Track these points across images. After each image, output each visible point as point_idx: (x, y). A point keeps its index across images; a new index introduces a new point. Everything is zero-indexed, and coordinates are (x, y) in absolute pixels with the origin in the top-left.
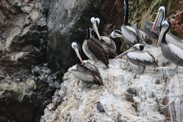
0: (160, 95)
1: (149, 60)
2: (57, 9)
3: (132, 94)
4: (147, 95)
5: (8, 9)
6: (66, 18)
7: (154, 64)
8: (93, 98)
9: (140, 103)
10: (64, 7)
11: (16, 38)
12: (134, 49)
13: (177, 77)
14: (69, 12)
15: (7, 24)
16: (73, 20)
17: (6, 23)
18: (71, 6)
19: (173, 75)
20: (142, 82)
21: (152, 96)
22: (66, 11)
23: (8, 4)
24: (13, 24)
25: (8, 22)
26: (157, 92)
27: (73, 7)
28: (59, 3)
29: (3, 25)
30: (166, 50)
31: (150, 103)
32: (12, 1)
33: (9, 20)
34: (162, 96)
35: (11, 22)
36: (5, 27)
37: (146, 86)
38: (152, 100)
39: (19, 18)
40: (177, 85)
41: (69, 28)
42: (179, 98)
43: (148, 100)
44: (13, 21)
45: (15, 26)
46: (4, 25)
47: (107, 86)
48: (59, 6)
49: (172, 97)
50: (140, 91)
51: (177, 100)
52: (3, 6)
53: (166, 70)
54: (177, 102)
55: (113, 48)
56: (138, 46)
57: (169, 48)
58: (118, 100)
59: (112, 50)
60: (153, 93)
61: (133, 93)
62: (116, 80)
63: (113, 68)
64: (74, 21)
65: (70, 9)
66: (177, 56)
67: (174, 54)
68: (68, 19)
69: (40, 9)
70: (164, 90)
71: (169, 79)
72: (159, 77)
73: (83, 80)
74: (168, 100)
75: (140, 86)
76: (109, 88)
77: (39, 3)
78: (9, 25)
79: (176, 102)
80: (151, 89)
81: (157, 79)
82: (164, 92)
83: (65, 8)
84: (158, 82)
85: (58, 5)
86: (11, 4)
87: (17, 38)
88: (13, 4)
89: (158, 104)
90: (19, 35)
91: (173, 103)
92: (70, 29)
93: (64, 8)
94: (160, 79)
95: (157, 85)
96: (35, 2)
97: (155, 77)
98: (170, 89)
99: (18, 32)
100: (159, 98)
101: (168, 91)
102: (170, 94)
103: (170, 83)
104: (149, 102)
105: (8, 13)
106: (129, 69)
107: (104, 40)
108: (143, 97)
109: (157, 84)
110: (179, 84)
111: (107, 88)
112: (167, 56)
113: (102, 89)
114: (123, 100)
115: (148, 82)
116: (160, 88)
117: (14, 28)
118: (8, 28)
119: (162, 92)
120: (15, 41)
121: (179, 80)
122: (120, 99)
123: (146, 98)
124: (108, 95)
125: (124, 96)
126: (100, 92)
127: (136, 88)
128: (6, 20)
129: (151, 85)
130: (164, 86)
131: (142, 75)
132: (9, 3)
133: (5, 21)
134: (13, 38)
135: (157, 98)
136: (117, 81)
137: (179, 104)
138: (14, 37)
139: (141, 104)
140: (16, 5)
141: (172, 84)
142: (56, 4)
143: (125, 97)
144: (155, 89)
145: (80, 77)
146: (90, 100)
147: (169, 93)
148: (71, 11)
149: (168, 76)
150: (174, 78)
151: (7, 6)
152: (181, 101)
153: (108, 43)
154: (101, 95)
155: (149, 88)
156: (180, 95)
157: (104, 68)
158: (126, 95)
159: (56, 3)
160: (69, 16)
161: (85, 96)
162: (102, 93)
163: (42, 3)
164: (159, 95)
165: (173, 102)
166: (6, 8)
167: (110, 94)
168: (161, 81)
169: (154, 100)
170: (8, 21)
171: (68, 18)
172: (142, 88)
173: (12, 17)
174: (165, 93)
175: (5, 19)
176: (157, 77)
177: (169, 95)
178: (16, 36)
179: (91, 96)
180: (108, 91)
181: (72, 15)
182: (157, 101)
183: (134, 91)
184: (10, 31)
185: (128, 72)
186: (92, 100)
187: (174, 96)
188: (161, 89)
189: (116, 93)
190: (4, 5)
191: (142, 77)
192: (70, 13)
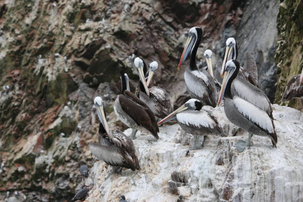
0: (221, 183)
1: (208, 126)
2: (246, 50)
3: (179, 183)
4: (200, 183)
5: (167, 54)
6: (260, 65)
7: (216, 131)
8: (120, 190)
9: (187, 196)
10: (256, 46)
11: (180, 100)
12: (187, 108)
13: (248, 153)
14: (265, 54)
15: (167, 77)
16: (272, 67)
17: (164, 76)
18: (268, 44)
19: (241, 149)
20: (196, 162)
21: (209, 185)
22: (261, 52)
23: (168, 46)
24: (176, 77)
25: (167, 74)
26: (216, 178)
27: (271, 45)
28: (250, 41)
29: (159, 80)
30: (231, 109)
31: (203, 196)
32: (174, 41)
33: (169, 71)
34: (223, 184)
35: (172, 75)
36: (162, 83)
37: (200, 168)
38: (208, 192)
39: (184, 67)
40: (248, 166)
41: (265, 80)
42: (248, 188)
43: (201, 193)
44: (175, 72)
45: (178, 80)
46: (161, 80)
47: (147, 170)
48: (249, 45)
49: (238, 185)
50: (190, 176)
51: (245, 191)
52: (159, 48)
53: (233, 142)
54: (246, 194)
55: (167, 108)
56: (192, 103)
57: (235, 105)
58: (157, 193)
59: (165, 111)
60: (210, 180)
61: (181, 181)
62: (161, 159)
63: (165, 140)
64: (274, 68)
65: (267, 49)
66: (248, 119)
67: (242, 114)
68: (263, 66)
69: (218, 52)
70: (227, 175)
71: (235, 157)
72: (222, 153)
73: (107, 161)
74: (231, 191)
75: (190, 169)
76: (149, 172)
77: (218, 42)
78: (169, 78)
79: (243, 194)
80: (208, 174)
81: (218, 156)
82: (226, 178)
83: (259, 48)
84: (220, 162)
85: (248, 43)
86: (173, 45)
87: (182, 100)
88: (176, 45)
89: (218, 198)
90: (185, 95)
91: (239, 196)
92: (267, 82)
93: (256, 48)
94: (224, 156)
95: (217, 167)
96: (211, 40)
97: (216, 153)
98: (236, 174)
99: (182, 90)
100: (218, 189)
101: (233, 177)
102: (236, 181)
103: (236, 162)
104: (203, 194)
105: (167, 59)
106: (185, 141)
107: (153, 95)
108: (194, 186)
109: (219, 165)
110: (250, 164)
111: (146, 172)
112: (232, 119)
113: (137, 176)
114: (164, 192)
115: (204, 163)
116: (222, 171)
117: (177, 83)
118: (169, 84)
119: (223, 178)
120: (178, 104)
121: (250, 157)
122: (161, 191)
123: (199, 189)
124: (145, 185)
125: (167, 186)
126: (131, 180)
127: (185, 171)
128: (164, 71)
129: (209, 166)
130: (228, 168)
131: (198, 151)
132: (170, 43)
133: (163, 73)
134: (175, 100)
135: (215, 188)
136: (163, 161)
137: (249, 198)
138: (177, 97)
139: (188, 198)
140: (180, 46)
141: (240, 164)
142: (245, 42)
143: (168, 188)
144: (214, 173)
145: (102, 155)
146: (114, 193)
147: (233, 180)
148: (268, 52)
149: (234, 152)
150: (243, 154)
151: (167, 49)
152: (252, 193)
153: (160, 99)
154: (134, 184)
155: (205, 172)
156: (250, 183)
157: (149, 141)
158: (170, 184)
159: (245, 40)
160: (265, 61)
161: (108, 188)
162: (136, 182)
163: (222, 41)
164: (219, 184)
165: (239, 194)
166: (164, 51)
167: (147, 183)
168: (224, 160)
169: (211, 193)
170: (167, 72)
171: (264, 64)
172: (194, 172)
173: (174, 66)
174: (228, 179)
175: (162, 70)
176: (218, 153)
177: (234, 183)
178: (180, 97)
179: (117, 186)
180: (146, 178)
181: (270, 58)
182: (215, 193)
183: (182, 178)
184: (171, 88)
185: (183, 147)
186: (117, 193)
187: (241, 185)
188: (223, 173)
189: (155, 181)
190: (161, 46)
191: (197, 153)
192: (266, 56)
